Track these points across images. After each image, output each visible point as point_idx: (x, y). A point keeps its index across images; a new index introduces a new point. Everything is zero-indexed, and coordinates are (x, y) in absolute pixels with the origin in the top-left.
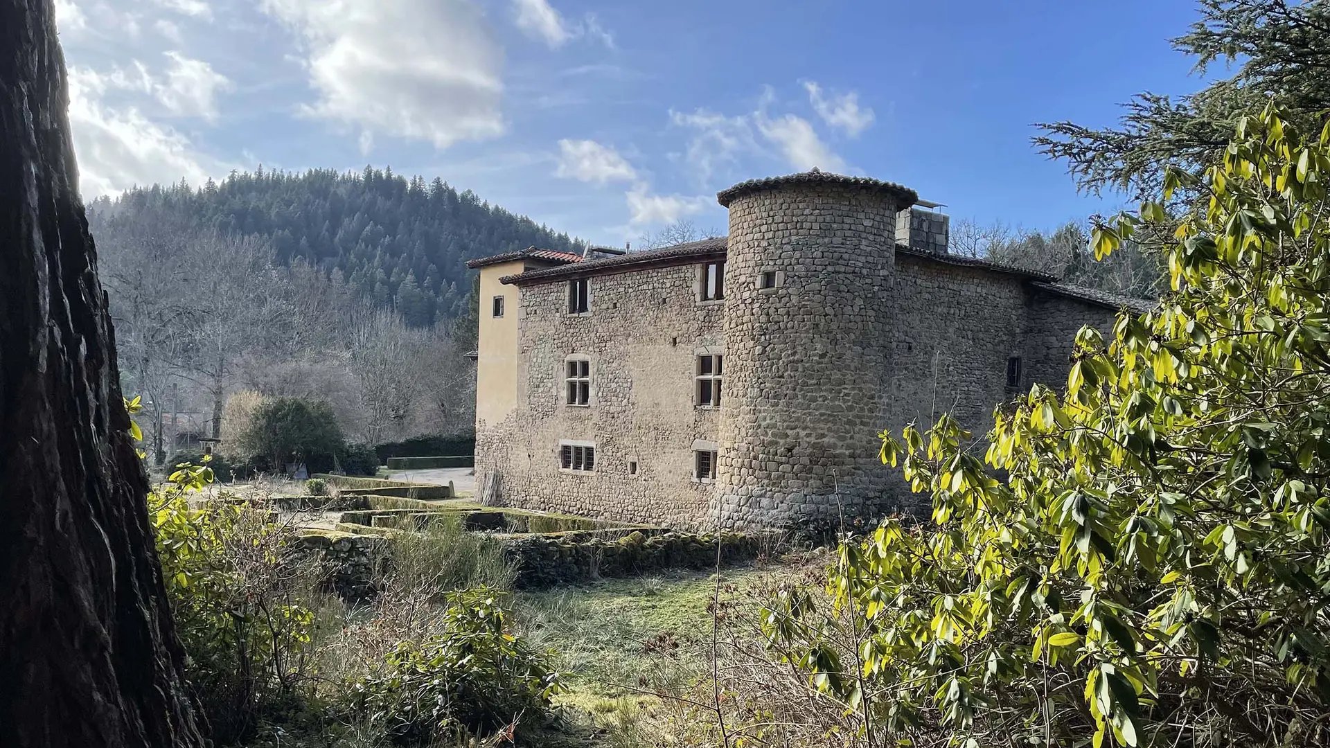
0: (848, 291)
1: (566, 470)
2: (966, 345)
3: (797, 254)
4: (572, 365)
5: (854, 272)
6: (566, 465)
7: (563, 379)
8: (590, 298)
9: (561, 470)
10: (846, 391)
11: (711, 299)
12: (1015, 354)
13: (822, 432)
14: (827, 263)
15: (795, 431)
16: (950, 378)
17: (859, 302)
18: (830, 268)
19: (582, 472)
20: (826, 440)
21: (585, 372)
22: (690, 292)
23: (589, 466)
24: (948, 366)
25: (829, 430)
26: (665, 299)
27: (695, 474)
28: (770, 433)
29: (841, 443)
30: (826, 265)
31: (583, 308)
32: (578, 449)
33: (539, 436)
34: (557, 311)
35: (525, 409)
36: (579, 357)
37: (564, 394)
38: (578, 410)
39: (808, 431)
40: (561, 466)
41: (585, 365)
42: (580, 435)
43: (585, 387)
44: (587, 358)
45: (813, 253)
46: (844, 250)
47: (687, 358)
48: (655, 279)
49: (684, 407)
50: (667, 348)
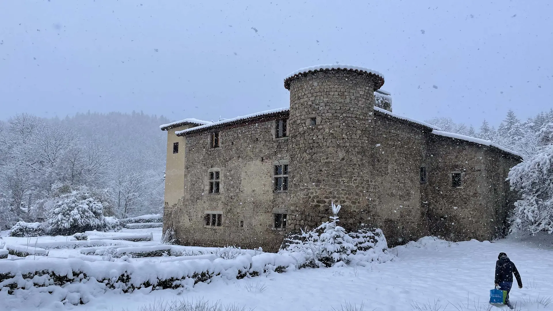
0: (354, 127)
1: (208, 226)
2: (403, 160)
3: (328, 108)
4: (212, 174)
5: (356, 117)
6: (208, 224)
7: (207, 181)
8: (220, 141)
9: (205, 226)
10: (355, 178)
11: (281, 137)
12: (423, 165)
13: (343, 199)
14: (343, 112)
15: (329, 199)
16: (397, 176)
17: (359, 132)
18: (344, 115)
19: (216, 227)
20: (345, 204)
21: (218, 178)
22: (270, 134)
23: (219, 225)
24: (396, 170)
25: (347, 198)
26: (257, 139)
27: (274, 226)
28: (315, 201)
29: (354, 205)
30: (342, 113)
31: (217, 146)
32: (214, 216)
33: (194, 210)
34: (204, 147)
35: (188, 197)
36: (215, 169)
37: (207, 188)
38: (214, 195)
39: (336, 199)
40: (205, 224)
41: (218, 173)
42: (215, 208)
43: (218, 184)
44: (219, 169)
45: (335, 107)
46: (351, 106)
47: (269, 166)
48: (252, 129)
49: (268, 191)
50: (258, 162)
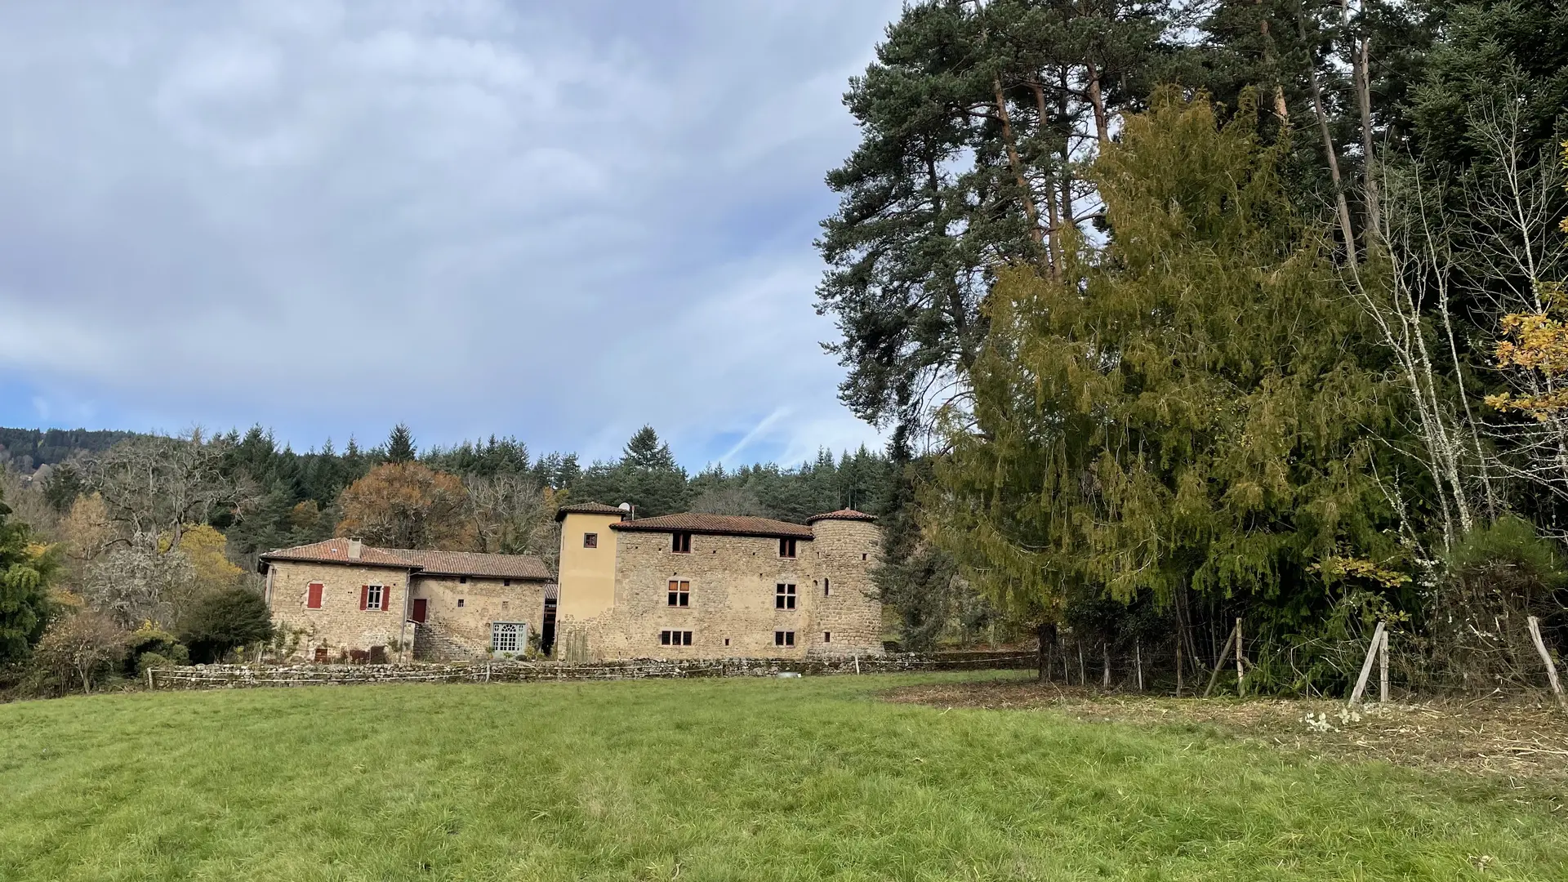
1: (666, 646)
6: (665, 643)
7: (664, 591)
8: (692, 546)
11: (786, 557)
19: (681, 646)
21: (684, 588)
22: (773, 552)
23: (687, 643)
26: (754, 553)
27: (774, 643)
31: (686, 551)
32: (677, 633)
33: (638, 626)
34: (660, 549)
35: (624, 608)
36: (681, 578)
37: (665, 599)
38: (679, 609)
40: (660, 644)
41: (685, 583)
42: (679, 625)
43: (684, 596)
44: (689, 578)
47: (771, 584)
49: (768, 609)
50: (756, 578)
